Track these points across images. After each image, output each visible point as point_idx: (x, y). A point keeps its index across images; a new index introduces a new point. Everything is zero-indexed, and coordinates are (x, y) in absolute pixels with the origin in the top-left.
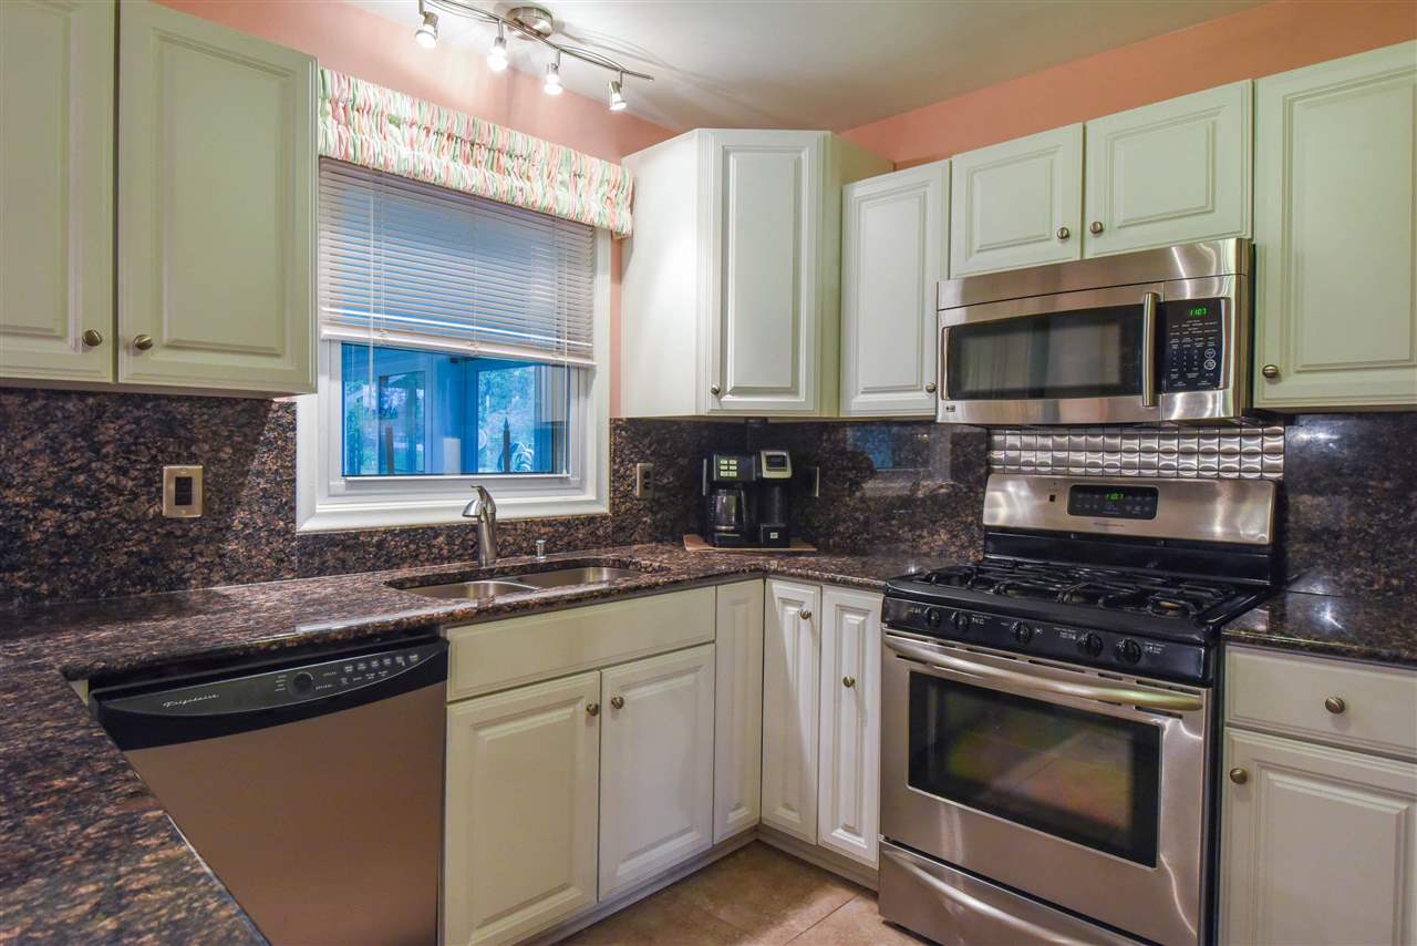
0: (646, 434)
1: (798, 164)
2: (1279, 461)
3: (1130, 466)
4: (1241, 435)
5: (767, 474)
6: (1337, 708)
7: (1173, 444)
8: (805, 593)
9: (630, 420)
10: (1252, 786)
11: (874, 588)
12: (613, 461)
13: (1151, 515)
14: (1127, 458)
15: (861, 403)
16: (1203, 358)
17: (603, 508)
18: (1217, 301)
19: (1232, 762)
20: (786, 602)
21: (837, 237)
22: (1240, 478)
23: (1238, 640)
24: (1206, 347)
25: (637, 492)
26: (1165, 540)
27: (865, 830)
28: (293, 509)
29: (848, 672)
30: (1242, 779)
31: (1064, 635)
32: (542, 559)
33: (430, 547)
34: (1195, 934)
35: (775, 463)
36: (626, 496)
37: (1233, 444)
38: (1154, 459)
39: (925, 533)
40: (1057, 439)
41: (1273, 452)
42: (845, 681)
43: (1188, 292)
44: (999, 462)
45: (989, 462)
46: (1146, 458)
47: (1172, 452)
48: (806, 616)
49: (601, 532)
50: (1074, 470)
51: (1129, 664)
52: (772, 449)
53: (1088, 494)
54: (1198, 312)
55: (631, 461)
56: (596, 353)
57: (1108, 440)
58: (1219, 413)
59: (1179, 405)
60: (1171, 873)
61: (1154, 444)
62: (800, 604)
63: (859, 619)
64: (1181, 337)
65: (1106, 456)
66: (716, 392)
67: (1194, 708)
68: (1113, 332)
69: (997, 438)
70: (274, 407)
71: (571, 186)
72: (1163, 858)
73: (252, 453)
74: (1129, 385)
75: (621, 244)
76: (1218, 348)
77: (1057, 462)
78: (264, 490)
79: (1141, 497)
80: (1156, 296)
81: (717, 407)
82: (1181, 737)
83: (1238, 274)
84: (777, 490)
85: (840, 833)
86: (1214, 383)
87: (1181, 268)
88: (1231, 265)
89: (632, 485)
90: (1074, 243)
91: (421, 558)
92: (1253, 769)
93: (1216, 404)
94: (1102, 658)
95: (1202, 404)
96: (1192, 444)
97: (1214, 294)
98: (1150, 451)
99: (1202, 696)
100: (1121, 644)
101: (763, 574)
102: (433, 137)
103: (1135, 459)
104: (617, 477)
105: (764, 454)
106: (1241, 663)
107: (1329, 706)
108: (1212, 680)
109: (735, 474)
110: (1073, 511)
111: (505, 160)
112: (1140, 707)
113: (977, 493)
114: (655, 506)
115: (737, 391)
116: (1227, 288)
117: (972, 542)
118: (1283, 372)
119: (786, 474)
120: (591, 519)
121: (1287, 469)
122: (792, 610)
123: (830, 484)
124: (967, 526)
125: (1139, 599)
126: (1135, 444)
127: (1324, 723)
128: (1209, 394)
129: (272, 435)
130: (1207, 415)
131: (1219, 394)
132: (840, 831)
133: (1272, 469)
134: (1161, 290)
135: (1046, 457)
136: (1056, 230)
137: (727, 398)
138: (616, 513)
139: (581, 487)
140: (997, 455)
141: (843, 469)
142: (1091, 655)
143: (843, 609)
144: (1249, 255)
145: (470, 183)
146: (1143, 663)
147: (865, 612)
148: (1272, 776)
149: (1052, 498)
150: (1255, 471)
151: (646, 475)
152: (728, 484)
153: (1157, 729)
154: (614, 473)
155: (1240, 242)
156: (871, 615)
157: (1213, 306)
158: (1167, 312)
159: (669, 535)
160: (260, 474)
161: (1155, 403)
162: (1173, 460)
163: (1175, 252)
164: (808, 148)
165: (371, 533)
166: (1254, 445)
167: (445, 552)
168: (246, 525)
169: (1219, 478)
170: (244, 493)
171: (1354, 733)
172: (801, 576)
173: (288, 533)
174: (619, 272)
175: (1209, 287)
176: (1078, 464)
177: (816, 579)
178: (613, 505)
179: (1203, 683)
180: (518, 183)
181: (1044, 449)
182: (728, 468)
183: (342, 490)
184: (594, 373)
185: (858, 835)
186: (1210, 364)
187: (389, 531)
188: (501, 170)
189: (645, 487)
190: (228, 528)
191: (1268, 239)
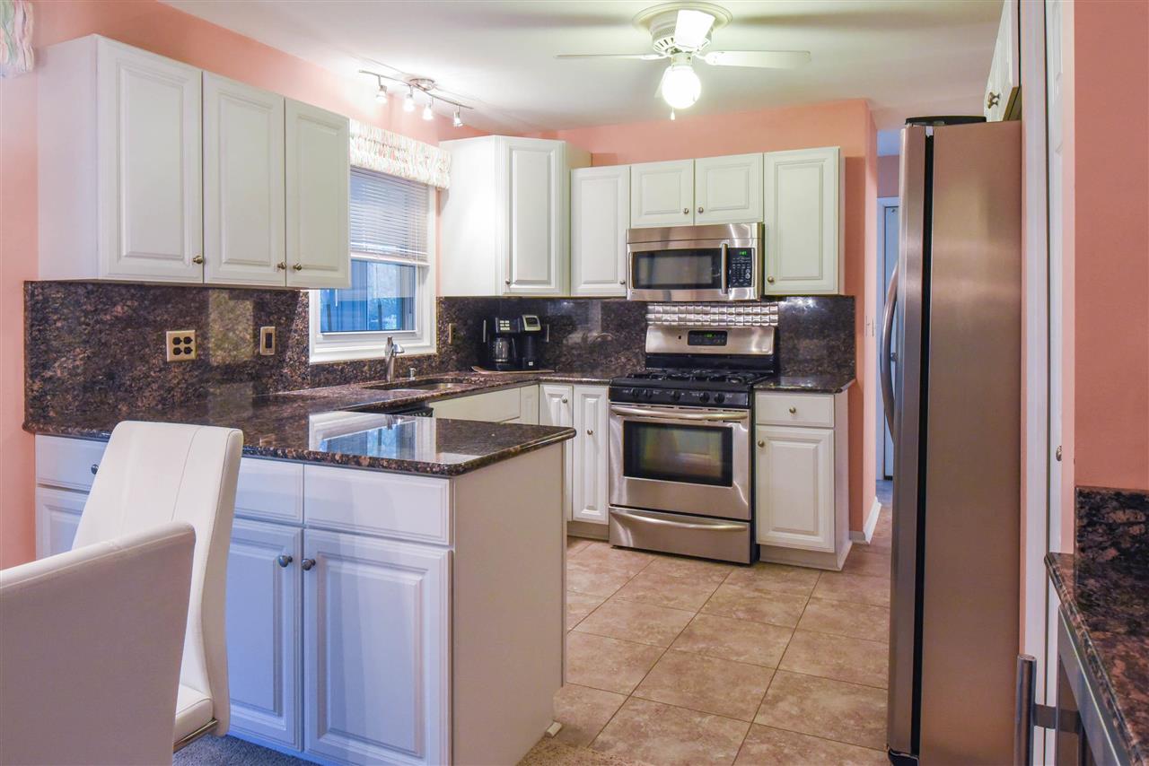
0: (453, 306)
1: (549, 158)
2: (776, 317)
3: (714, 321)
4: (761, 306)
5: (527, 329)
6: (793, 411)
7: (733, 310)
8: (564, 390)
9: (446, 298)
10: (766, 447)
11: (604, 383)
12: (438, 322)
13: (724, 344)
14: (713, 317)
15: (582, 289)
16: (745, 274)
17: (434, 351)
18: (750, 249)
19: (758, 439)
20: (552, 396)
21: (568, 200)
22: (761, 326)
23: (761, 390)
24: (746, 269)
25: (450, 341)
26: (730, 355)
27: (599, 507)
28: (308, 350)
29: (588, 427)
30: (762, 445)
31: (693, 395)
32: (412, 379)
33: (362, 372)
34: (747, 504)
35: (531, 322)
36: (445, 343)
37: (758, 310)
38: (725, 317)
39: (613, 359)
40: (681, 308)
41: (773, 313)
42: (588, 432)
43: (737, 244)
44: (651, 320)
45: (647, 320)
46: (722, 317)
47: (732, 314)
48: (565, 402)
49: (433, 365)
50: (688, 323)
51: (720, 403)
52: (530, 314)
53: (697, 335)
54: (743, 253)
55: (446, 321)
56: (429, 258)
57: (705, 308)
58: (752, 298)
59: (733, 294)
60: (739, 488)
61: (725, 310)
62: (561, 396)
63: (594, 400)
64: (736, 264)
65: (704, 316)
66: (508, 283)
67: (744, 418)
68: (708, 260)
69: (650, 307)
70: (301, 294)
71: (424, 164)
72: (735, 482)
73: (292, 320)
74: (715, 284)
75: (441, 193)
76: (751, 269)
77: (680, 320)
78: (297, 340)
79: (720, 335)
80: (726, 245)
81: (508, 291)
82: (741, 431)
83: (758, 238)
84: (530, 338)
85: (586, 511)
86: (749, 285)
87: (734, 234)
88: (755, 235)
89: (447, 337)
90: (690, 215)
91: (359, 378)
92: (766, 441)
93: (751, 293)
94: (710, 402)
95: (745, 293)
96: (741, 310)
97: (749, 246)
98: (723, 313)
99: (747, 413)
100: (717, 395)
101: (538, 382)
102: (368, 142)
103: (717, 317)
104: (441, 332)
105: (524, 317)
106: (761, 397)
107: (790, 411)
108: (751, 406)
109: (508, 329)
110: (690, 343)
111: (397, 153)
112: (725, 420)
113: (641, 337)
114: (457, 348)
115: (519, 282)
116: (753, 244)
117: (638, 362)
118: (775, 279)
119: (537, 328)
120: (429, 357)
121: (779, 321)
122: (556, 400)
123: (556, 334)
124: (636, 355)
125: (723, 378)
126: (716, 310)
127: (789, 418)
128: (748, 289)
129: (301, 309)
130: (747, 298)
131: (752, 289)
132: (585, 510)
133: (774, 321)
134: (727, 242)
135: (675, 317)
136: (683, 209)
137: (513, 286)
138: (440, 353)
139: (420, 339)
140: (650, 316)
141: (564, 325)
142: (704, 402)
143: (586, 396)
144: (762, 229)
145: (383, 167)
146: (726, 402)
147: (597, 396)
148: (773, 442)
149: (680, 338)
150: (767, 322)
151: (454, 330)
152: (503, 335)
153: (730, 429)
154: (439, 329)
155: (759, 224)
156: (601, 398)
157: (749, 251)
158: (731, 252)
159: (464, 366)
160: (296, 331)
161: (727, 292)
162: (732, 318)
163: (731, 227)
164: (554, 150)
165: (338, 364)
166: (766, 310)
167: (368, 375)
168: (291, 360)
169: (752, 326)
170: (290, 341)
171: (800, 420)
172: (562, 381)
173: (306, 362)
174: (439, 210)
175: (748, 243)
176: (690, 321)
177: (571, 382)
178: (438, 349)
179: (748, 407)
180: (403, 165)
181: (674, 313)
182: (505, 326)
183: (322, 340)
184: (428, 270)
185: (596, 510)
186: (748, 276)
187: (345, 363)
188: (395, 158)
189: (454, 338)
190: (284, 360)
191: (769, 223)
